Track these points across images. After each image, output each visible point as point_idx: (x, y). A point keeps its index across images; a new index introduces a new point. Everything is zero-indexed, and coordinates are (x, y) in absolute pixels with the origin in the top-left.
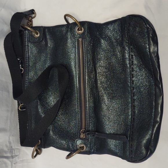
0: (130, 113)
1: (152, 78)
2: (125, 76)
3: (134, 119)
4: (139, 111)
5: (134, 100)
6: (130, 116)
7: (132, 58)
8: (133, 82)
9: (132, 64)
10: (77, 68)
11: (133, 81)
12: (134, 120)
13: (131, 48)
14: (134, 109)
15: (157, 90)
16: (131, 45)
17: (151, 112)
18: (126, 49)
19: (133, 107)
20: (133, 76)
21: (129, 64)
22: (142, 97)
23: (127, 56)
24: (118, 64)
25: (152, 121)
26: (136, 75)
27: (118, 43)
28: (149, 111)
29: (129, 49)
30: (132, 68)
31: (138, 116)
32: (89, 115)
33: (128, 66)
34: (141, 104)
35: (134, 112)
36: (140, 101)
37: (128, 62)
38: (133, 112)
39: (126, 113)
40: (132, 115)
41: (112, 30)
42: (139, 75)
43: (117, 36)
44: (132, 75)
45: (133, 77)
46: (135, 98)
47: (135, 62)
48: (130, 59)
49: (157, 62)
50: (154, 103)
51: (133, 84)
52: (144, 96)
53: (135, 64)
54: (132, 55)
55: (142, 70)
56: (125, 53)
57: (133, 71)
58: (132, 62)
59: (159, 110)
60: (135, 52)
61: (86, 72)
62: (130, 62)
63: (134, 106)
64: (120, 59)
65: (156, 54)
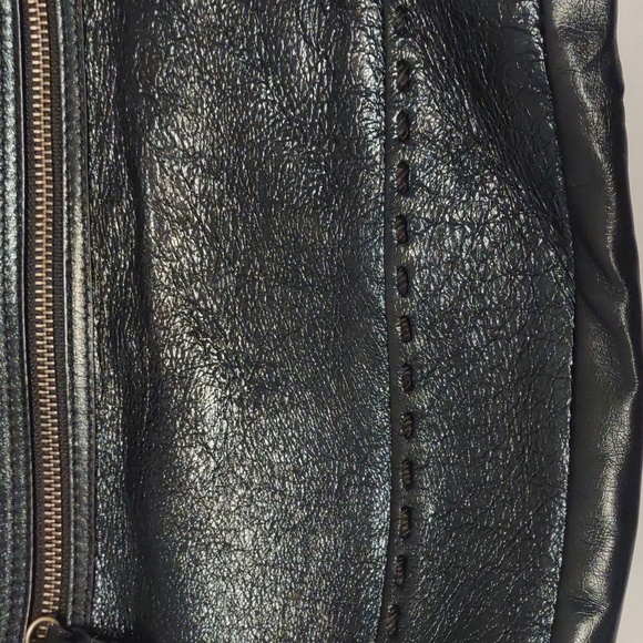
0: (380, 519)
1: (560, 246)
2: (347, 231)
4: (448, 504)
5: (413, 416)
6: (383, 543)
7: (408, 86)
8: (408, 281)
9: (407, 138)
10: (11, 167)
11: (407, 272)
12: (405, 576)
13: (402, 9)
14: (411, 485)
15: (597, 344)
17: (544, 523)
18: (358, 19)
19: (407, 471)
20: (406, 230)
21: (385, 133)
22: (476, 402)
23: (368, 73)
25: (549, 593)
26: (432, 223)
28: (522, 515)
29: (383, 13)
30: (404, 164)
31: (442, 544)
32: (94, 516)
33: (376, 148)
34: (462, 449)
35: (411, 512)
36: (460, 426)
37: (371, 119)
38: (404, 514)
39: (350, 516)
40: (391, 532)
42: (453, 223)
44: (404, 220)
45: (406, 240)
46: (423, 399)
47: (428, 118)
48: (387, 93)
49: (603, 110)
50: (565, 446)
51: (406, 291)
52: (488, 386)
53: (428, 138)
54: (406, 66)
55: (483, 182)
56: (356, 44)
57: (407, 190)
58: (407, 117)
59: (609, 509)
60: (425, 38)
61: (71, 196)
62: (387, 120)
63: (411, 465)
64: (317, 95)
65: (594, 47)
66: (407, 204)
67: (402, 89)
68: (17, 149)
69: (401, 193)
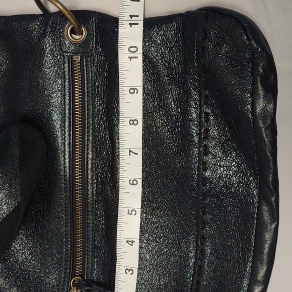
2: (185, 164)
3: (200, 267)
5: (205, 223)
6: (193, 260)
7: (207, 120)
8: (205, 182)
9: (206, 138)
10: (67, 130)
11: (205, 179)
12: (200, 272)
13: (206, 96)
14: (203, 244)
15: (265, 208)
16: (206, 88)
17: (245, 260)
18: (192, 97)
19: (202, 239)
20: (205, 166)
21: (199, 134)
23: (194, 115)
24: (169, 131)
26: (215, 165)
27: (174, 78)
28: (239, 257)
29: (200, 96)
30: (205, 146)
33: (196, 139)
34: (220, 234)
35: (203, 252)
37: (195, 130)
38: (200, 254)
39: (182, 252)
40: (196, 257)
41: (159, 42)
42: (220, 166)
43: (173, 59)
44: (205, 163)
45: (205, 170)
46: (208, 217)
47: (214, 132)
48: (200, 122)
49: (270, 141)
50: (253, 237)
51: (204, 185)
52: (229, 216)
53: (214, 138)
54: (207, 114)
55: (231, 154)
56: (191, 105)
57: (206, 154)
58: (207, 130)
60: (214, 106)
61: (88, 140)
62: (200, 130)
63: (203, 237)
64: (177, 119)
65: (269, 122)
66: (205, 158)
67: (205, 122)
68: (69, 124)
69: (204, 155)
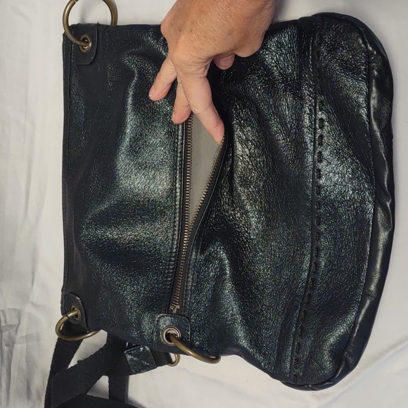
0: (306, 265)
1: (370, 182)
3: (313, 280)
4: (329, 262)
5: (320, 233)
6: (306, 274)
7: (322, 127)
8: (320, 190)
9: (321, 144)
10: (180, 137)
11: (320, 187)
12: (313, 285)
13: (322, 102)
14: (318, 256)
15: (380, 215)
16: (322, 93)
17: (360, 270)
18: (307, 103)
19: (316, 251)
20: (320, 174)
21: (313, 141)
22: (340, 230)
24: (284, 139)
25: (360, 292)
27: (289, 85)
28: (353, 267)
30: (320, 152)
31: (326, 275)
33: (311, 148)
34: (335, 245)
35: (317, 265)
36: (334, 238)
37: (309, 136)
38: (315, 265)
39: (297, 265)
40: (309, 271)
41: (273, 49)
43: (288, 66)
44: (319, 171)
45: (320, 177)
46: (323, 228)
47: (329, 138)
48: (316, 128)
50: (368, 246)
51: (319, 194)
52: (344, 226)
54: (322, 120)
55: (346, 160)
56: (305, 112)
57: (320, 161)
58: (322, 137)
59: (378, 266)
60: (330, 112)
62: (315, 137)
63: (318, 249)
64: (291, 126)
66: (320, 166)
67: (320, 128)
68: (183, 132)
69: (318, 162)
